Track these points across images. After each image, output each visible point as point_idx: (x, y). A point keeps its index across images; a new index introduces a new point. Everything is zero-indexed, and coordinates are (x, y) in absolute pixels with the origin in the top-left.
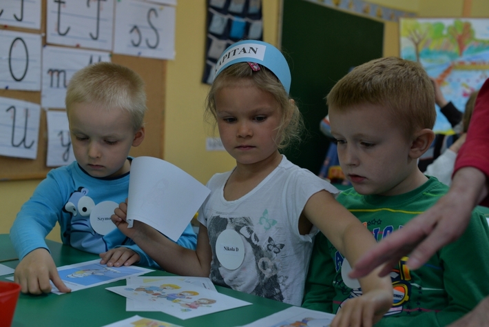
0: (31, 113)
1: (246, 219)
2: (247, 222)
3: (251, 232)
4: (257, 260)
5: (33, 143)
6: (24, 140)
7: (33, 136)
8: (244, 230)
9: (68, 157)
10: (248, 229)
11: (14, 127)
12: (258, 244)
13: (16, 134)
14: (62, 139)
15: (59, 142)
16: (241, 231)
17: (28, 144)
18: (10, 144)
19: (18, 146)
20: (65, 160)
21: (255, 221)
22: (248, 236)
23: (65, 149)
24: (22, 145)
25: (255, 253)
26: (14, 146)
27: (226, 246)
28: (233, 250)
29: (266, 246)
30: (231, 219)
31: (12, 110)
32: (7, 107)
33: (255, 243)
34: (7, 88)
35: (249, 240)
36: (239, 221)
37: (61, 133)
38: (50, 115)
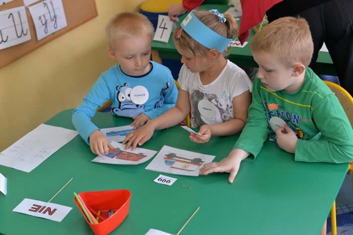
0: (21, 13)
1: (214, 95)
2: (215, 97)
3: (217, 102)
4: (221, 115)
5: (27, 30)
6: (23, 31)
7: (26, 27)
8: (213, 101)
9: (47, 30)
10: (216, 100)
11: (15, 26)
12: (222, 108)
13: (17, 29)
14: (42, 21)
15: (41, 23)
16: (212, 101)
17: (25, 33)
18: (17, 37)
19: (20, 37)
20: (46, 33)
21: (219, 96)
22: (216, 104)
23: (45, 26)
24: (23, 35)
25: (220, 112)
26: (19, 37)
27: (204, 107)
28: (207, 109)
29: (226, 108)
30: (206, 94)
31: (11, 16)
32: (8, 15)
33: (220, 107)
34: (4, 3)
35: (217, 106)
36: (210, 96)
37: (40, 17)
38: (31, 9)
